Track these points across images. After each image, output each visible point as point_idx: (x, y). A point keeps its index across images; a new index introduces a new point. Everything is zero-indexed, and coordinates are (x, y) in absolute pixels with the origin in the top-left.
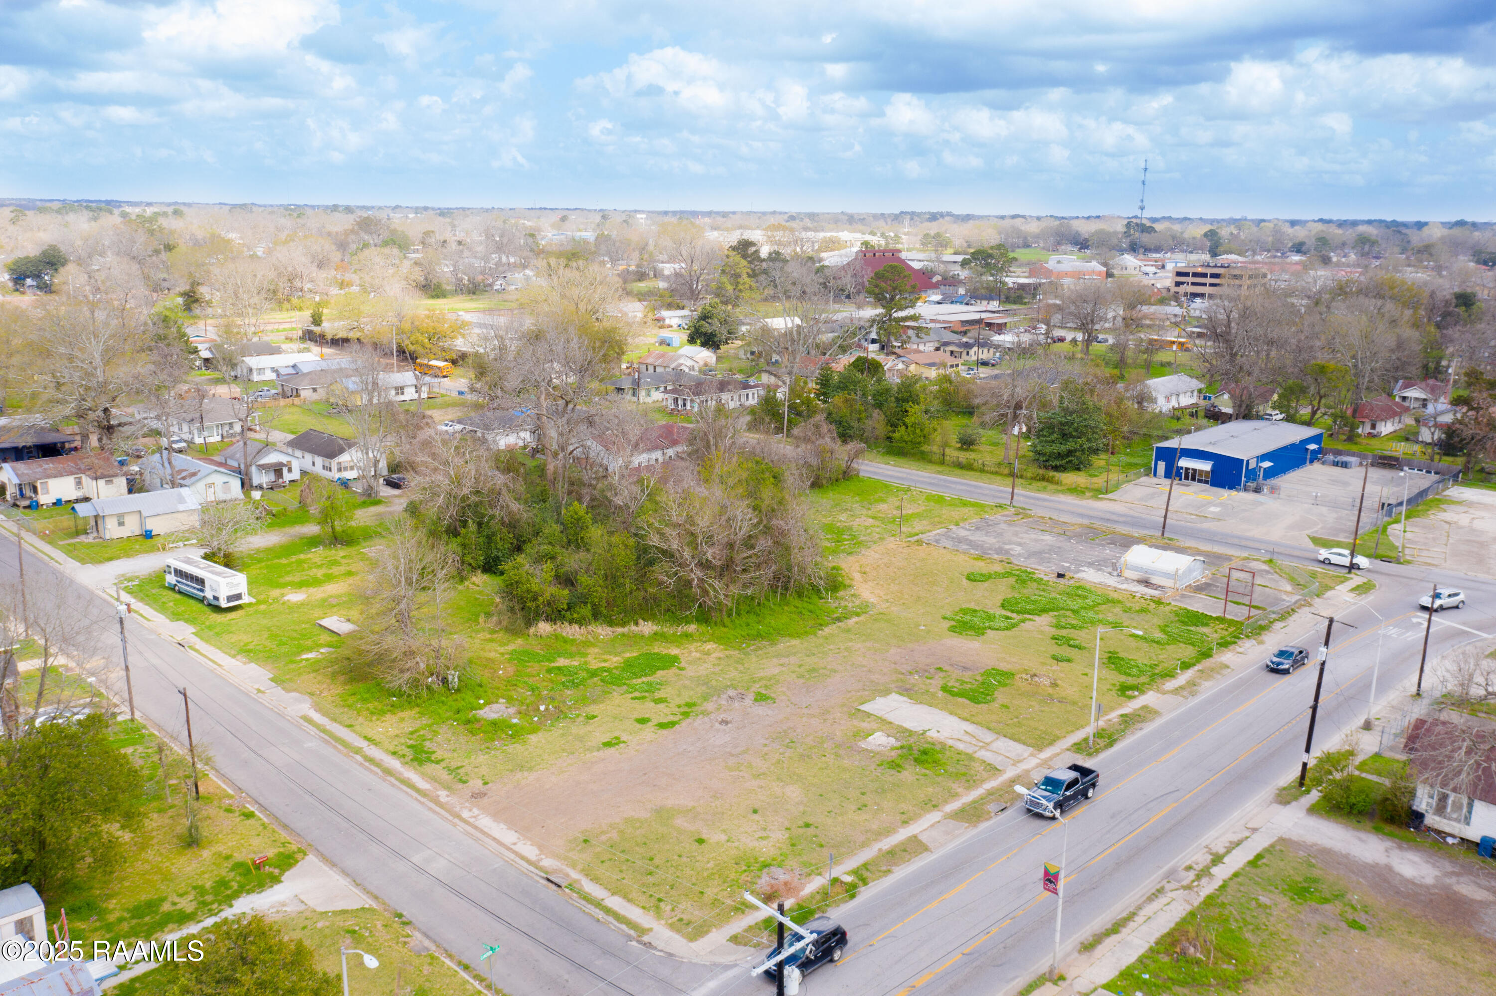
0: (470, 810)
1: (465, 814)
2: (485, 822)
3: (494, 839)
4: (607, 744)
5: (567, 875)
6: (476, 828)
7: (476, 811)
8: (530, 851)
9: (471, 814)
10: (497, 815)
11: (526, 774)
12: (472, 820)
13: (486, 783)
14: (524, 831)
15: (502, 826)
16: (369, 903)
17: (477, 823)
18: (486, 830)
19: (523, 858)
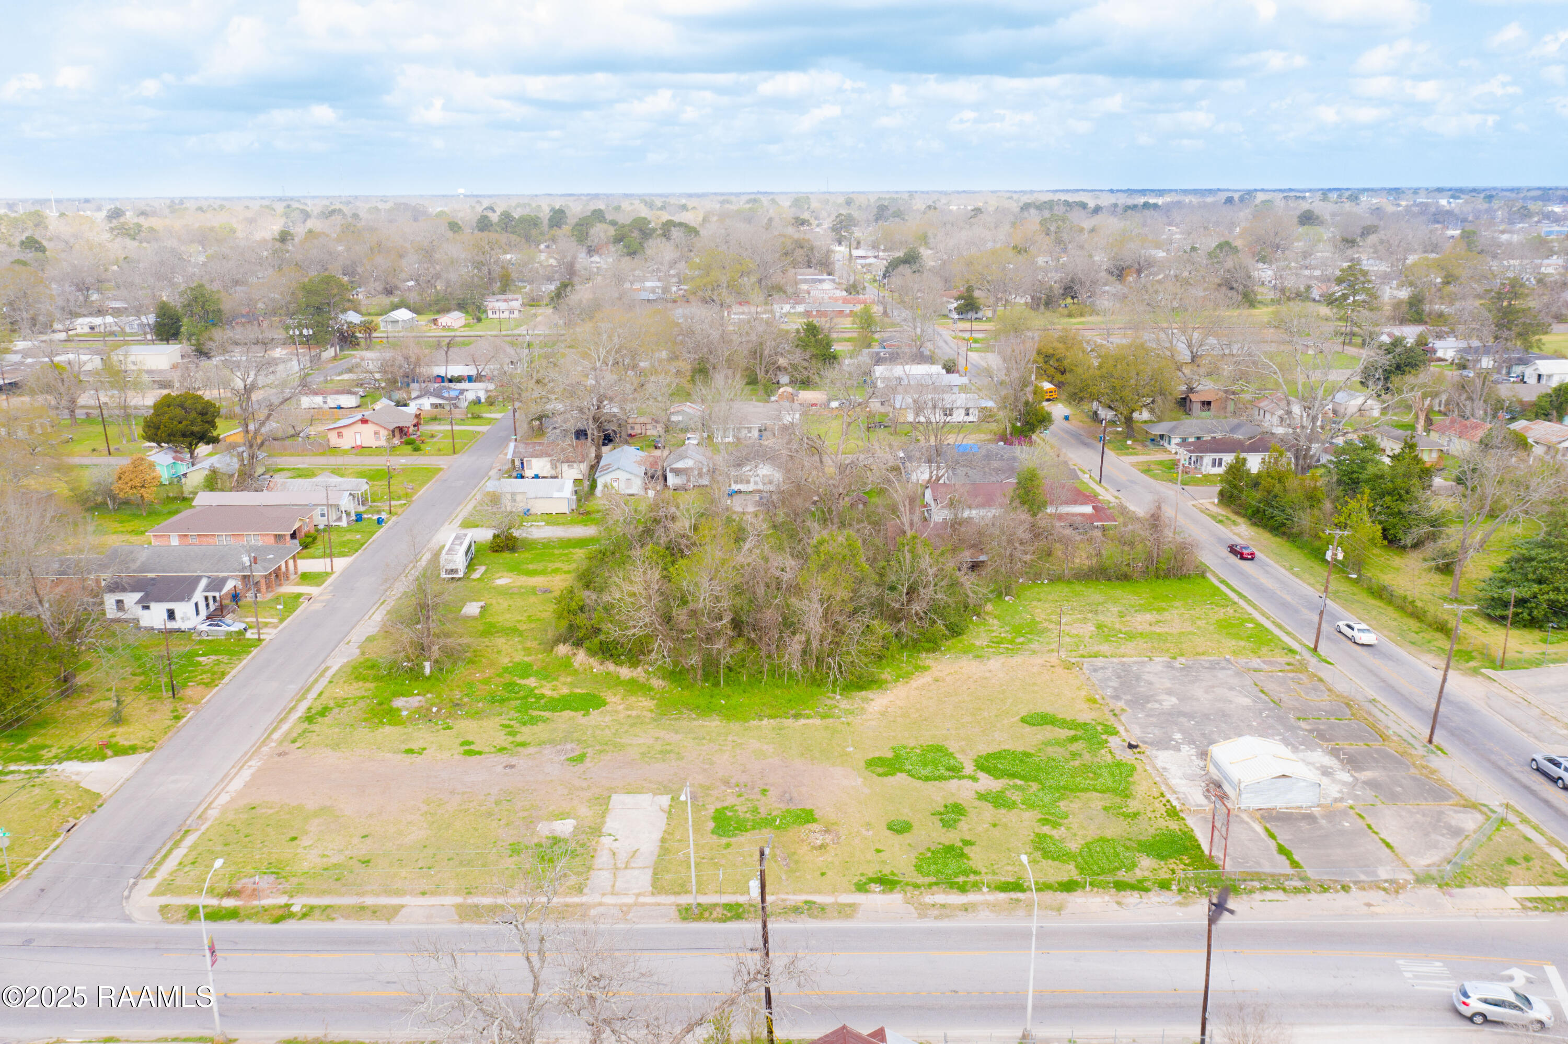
4: (409, 751)
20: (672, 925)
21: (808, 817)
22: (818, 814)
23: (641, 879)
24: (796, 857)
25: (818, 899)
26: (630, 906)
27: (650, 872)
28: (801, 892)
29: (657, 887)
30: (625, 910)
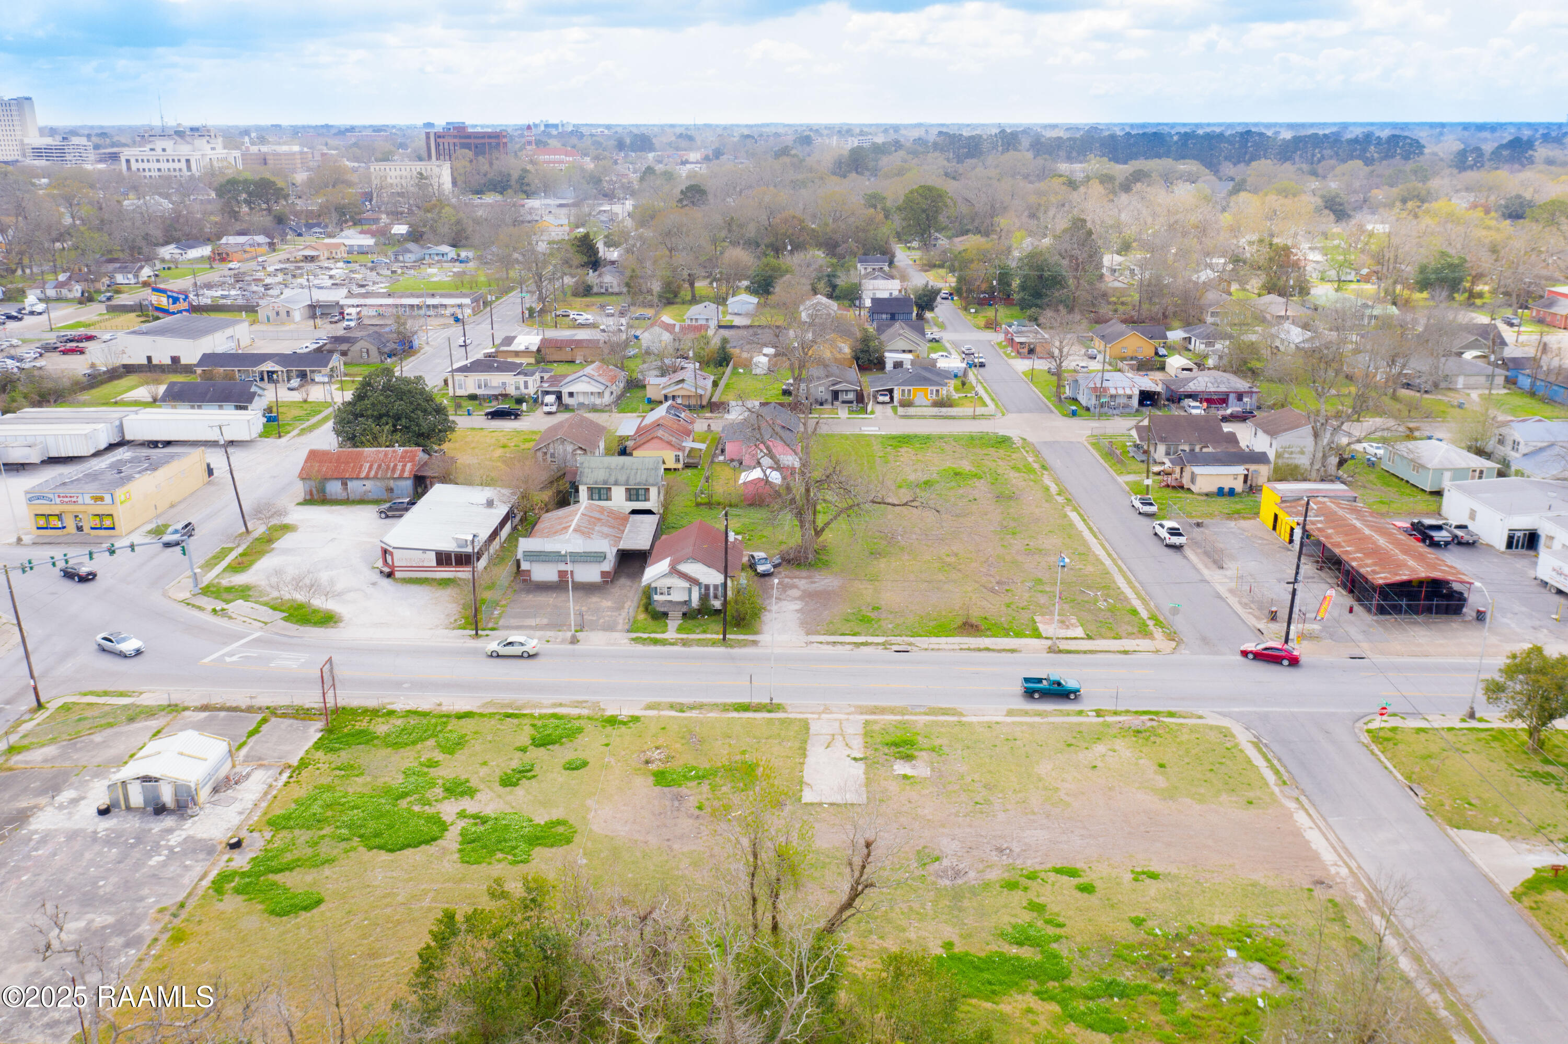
0: (1338, 873)
1: (1344, 871)
2: (1328, 856)
3: (1327, 839)
4: (1153, 876)
5: (1281, 791)
6: (1340, 856)
7: (1333, 870)
8: (1301, 818)
9: (1338, 869)
10: (1315, 857)
11: (1262, 881)
12: (1340, 863)
13: (1310, 890)
14: (1297, 833)
15: (1314, 846)
16: (1453, 832)
17: (1337, 858)
18: (1330, 849)
19: (1310, 816)
20: (789, 702)
21: (661, 778)
22: (651, 780)
23: (820, 727)
24: (683, 741)
25: (673, 713)
26: (823, 712)
27: (812, 731)
28: (685, 718)
29: (805, 726)
30: (827, 710)
